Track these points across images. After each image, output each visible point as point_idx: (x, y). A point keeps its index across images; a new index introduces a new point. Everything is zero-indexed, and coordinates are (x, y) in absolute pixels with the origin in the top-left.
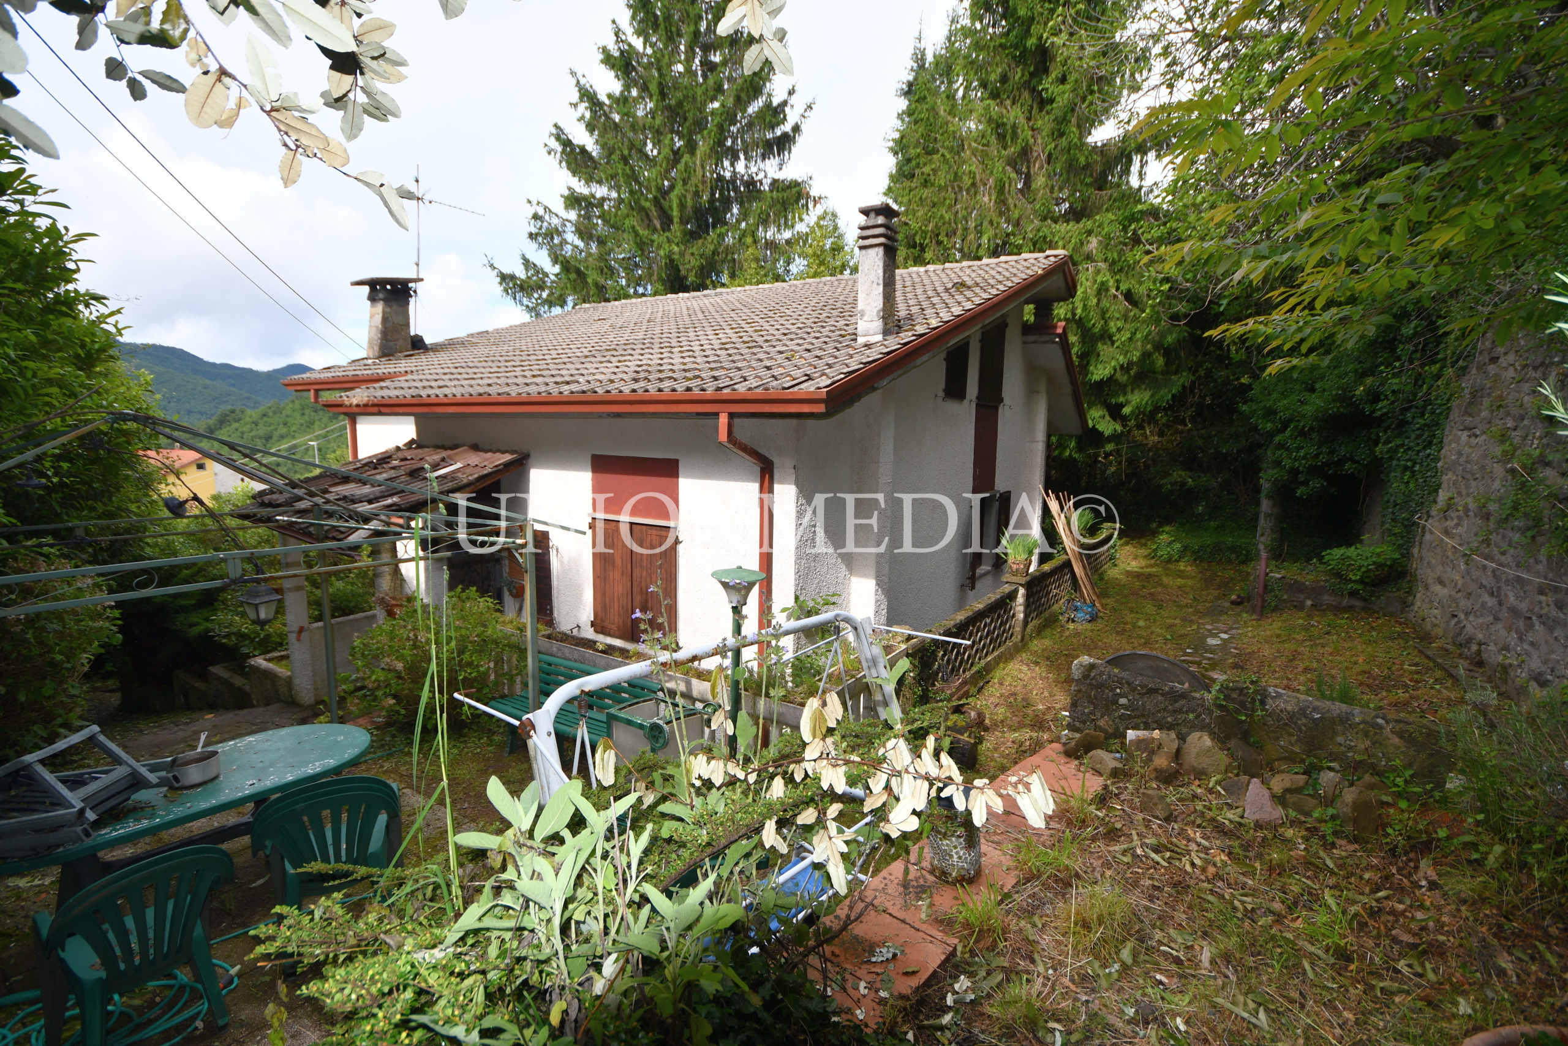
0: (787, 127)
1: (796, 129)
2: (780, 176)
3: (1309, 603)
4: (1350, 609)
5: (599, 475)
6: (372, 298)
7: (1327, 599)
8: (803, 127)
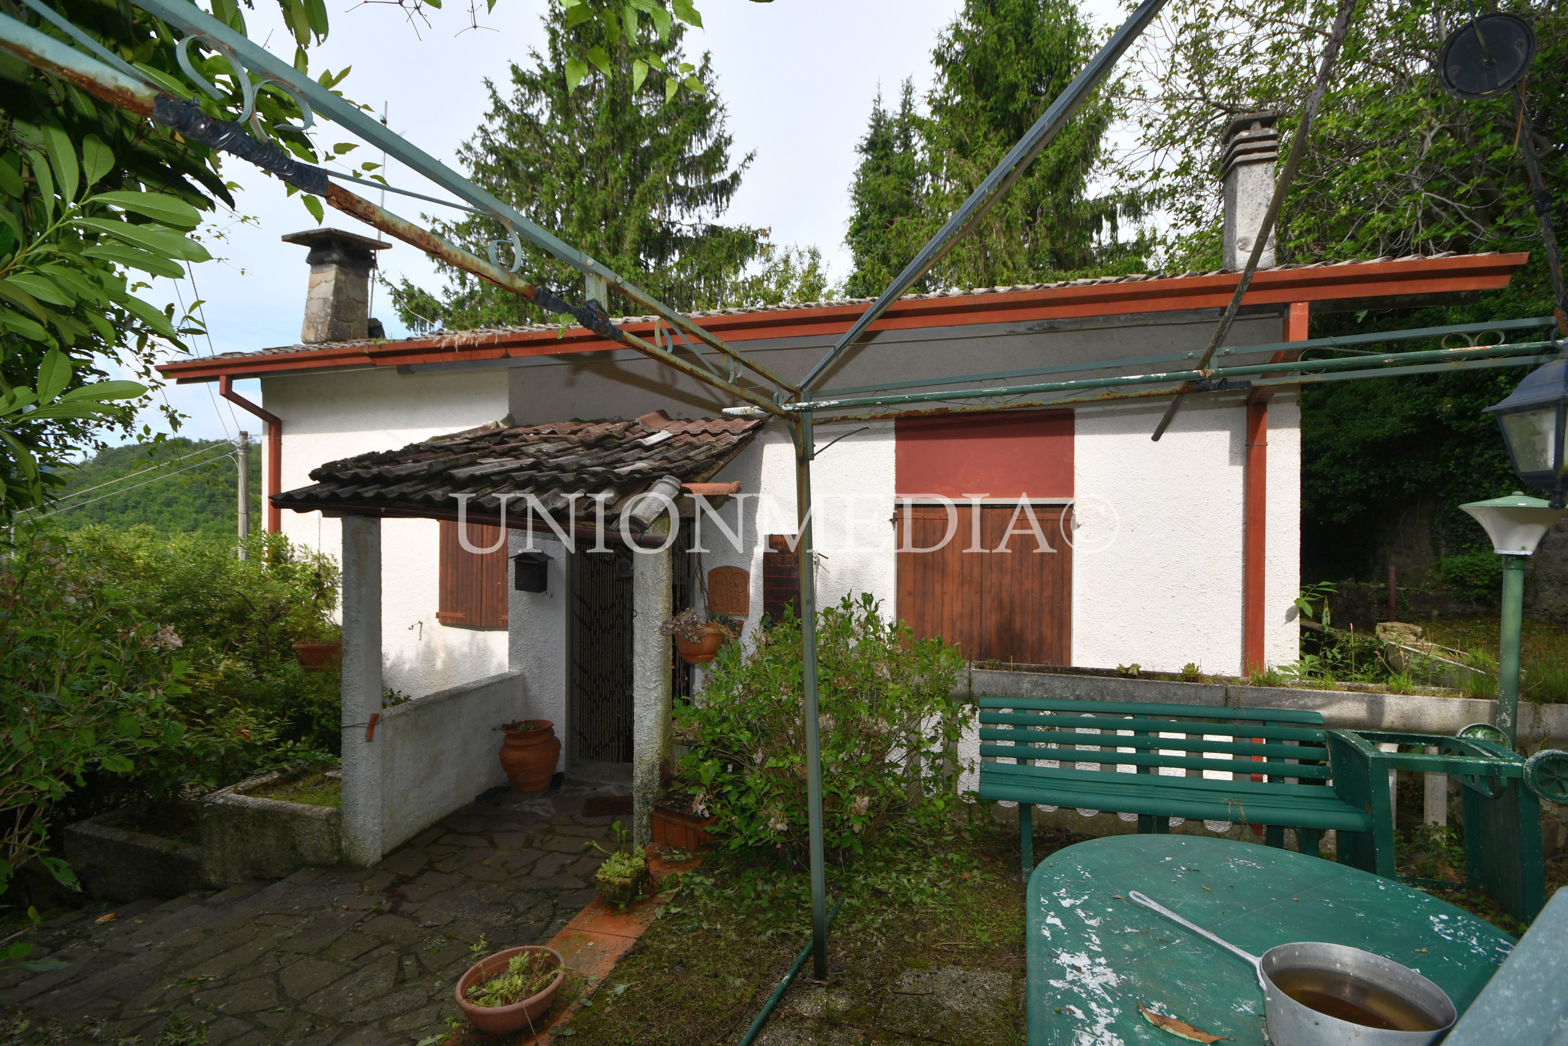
0: (725, 176)
1: (735, 177)
2: (717, 222)
3: (1435, 613)
4: (1474, 615)
5: (910, 444)
6: (315, 261)
7: (1452, 607)
8: (742, 176)
